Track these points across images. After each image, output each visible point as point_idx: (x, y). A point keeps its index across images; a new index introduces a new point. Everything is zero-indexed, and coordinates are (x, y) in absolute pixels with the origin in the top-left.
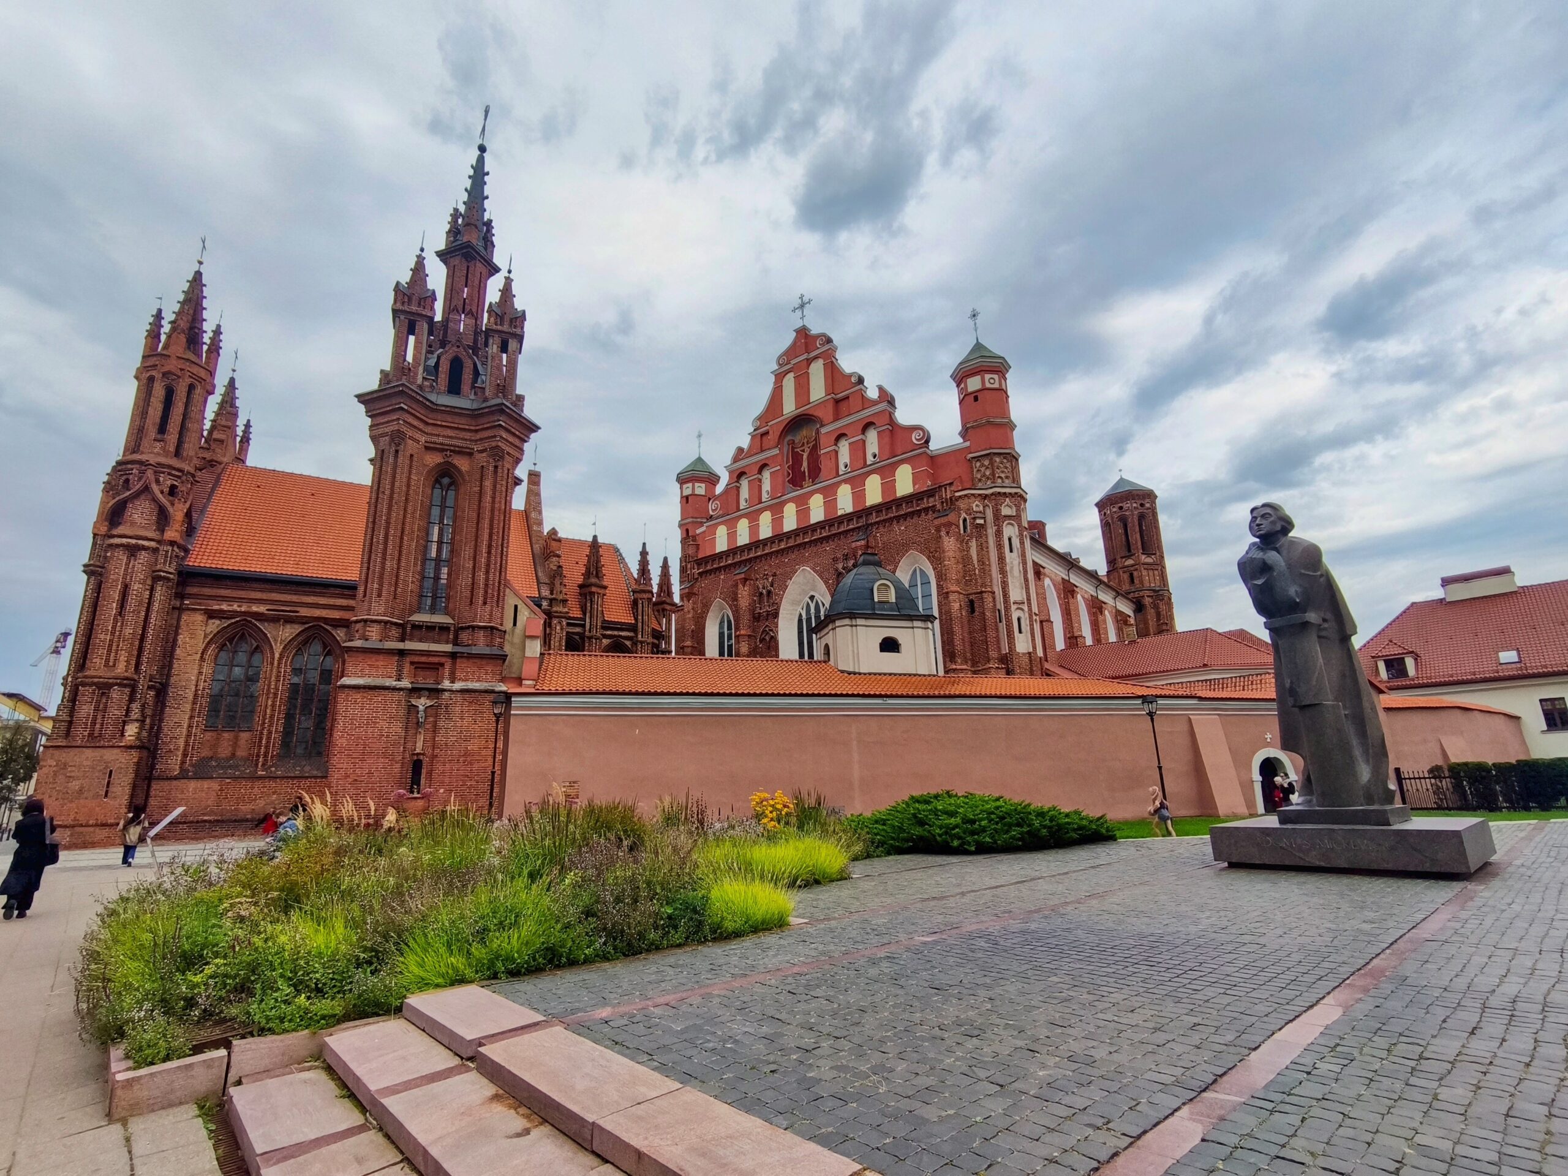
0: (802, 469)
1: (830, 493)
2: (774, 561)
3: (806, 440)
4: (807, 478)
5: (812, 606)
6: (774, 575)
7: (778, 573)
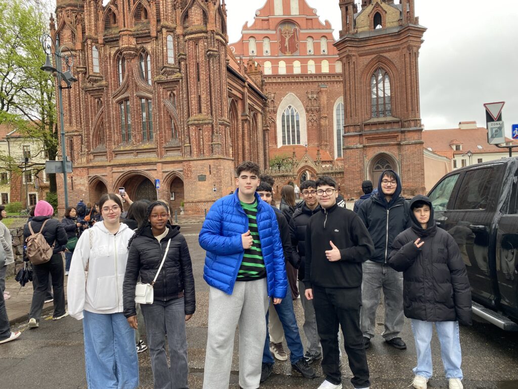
0: (285, 45)
1: (304, 62)
2: (275, 87)
3: (287, 32)
4: (288, 51)
5: (290, 111)
6: (275, 93)
7: (277, 93)
